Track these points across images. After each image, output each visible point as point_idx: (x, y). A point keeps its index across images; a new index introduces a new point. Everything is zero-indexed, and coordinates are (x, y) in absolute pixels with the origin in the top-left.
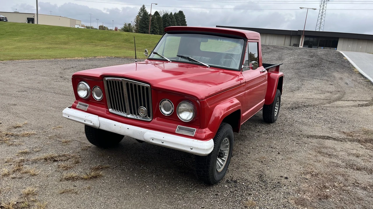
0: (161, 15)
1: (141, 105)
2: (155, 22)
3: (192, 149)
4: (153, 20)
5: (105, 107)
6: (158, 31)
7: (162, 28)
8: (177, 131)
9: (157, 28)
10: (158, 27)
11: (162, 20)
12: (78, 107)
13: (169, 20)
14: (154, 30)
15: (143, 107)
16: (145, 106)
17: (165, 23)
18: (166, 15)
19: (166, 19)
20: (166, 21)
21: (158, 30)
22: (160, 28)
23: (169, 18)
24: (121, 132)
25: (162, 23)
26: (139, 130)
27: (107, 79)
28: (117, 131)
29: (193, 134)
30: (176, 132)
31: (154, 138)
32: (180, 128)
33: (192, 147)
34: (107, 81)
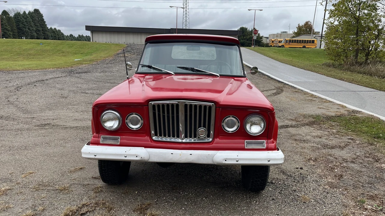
0: (12, 15)
1: (200, 126)
2: (5, 23)
3: (269, 161)
4: (2, 21)
5: (148, 136)
6: (10, 34)
7: (15, 29)
8: (246, 146)
9: (8, 31)
10: (9, 29)
11: (14, 21)
12: (103, 141)
13: (23, 20)
14: (5, 33)
15: (202, 128)
16: (204, 126)
17: (18, 24)
18: (17, 15)
19: (18, 20)
20: (19, 22)
21: (10, 32)
22: (12, 30)
23: (22, 18)
24: (181, 160)
25: (15, 24)
26: (205, 153)
27: (153, 103)
28: (175, 160)
29: (264, 146)
30: (246, 148)
31: (228, 159)
32: (248, 143)
33: (269, 159)
34: (154, 106)
